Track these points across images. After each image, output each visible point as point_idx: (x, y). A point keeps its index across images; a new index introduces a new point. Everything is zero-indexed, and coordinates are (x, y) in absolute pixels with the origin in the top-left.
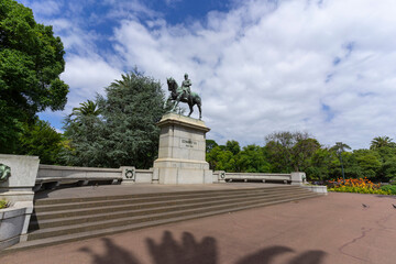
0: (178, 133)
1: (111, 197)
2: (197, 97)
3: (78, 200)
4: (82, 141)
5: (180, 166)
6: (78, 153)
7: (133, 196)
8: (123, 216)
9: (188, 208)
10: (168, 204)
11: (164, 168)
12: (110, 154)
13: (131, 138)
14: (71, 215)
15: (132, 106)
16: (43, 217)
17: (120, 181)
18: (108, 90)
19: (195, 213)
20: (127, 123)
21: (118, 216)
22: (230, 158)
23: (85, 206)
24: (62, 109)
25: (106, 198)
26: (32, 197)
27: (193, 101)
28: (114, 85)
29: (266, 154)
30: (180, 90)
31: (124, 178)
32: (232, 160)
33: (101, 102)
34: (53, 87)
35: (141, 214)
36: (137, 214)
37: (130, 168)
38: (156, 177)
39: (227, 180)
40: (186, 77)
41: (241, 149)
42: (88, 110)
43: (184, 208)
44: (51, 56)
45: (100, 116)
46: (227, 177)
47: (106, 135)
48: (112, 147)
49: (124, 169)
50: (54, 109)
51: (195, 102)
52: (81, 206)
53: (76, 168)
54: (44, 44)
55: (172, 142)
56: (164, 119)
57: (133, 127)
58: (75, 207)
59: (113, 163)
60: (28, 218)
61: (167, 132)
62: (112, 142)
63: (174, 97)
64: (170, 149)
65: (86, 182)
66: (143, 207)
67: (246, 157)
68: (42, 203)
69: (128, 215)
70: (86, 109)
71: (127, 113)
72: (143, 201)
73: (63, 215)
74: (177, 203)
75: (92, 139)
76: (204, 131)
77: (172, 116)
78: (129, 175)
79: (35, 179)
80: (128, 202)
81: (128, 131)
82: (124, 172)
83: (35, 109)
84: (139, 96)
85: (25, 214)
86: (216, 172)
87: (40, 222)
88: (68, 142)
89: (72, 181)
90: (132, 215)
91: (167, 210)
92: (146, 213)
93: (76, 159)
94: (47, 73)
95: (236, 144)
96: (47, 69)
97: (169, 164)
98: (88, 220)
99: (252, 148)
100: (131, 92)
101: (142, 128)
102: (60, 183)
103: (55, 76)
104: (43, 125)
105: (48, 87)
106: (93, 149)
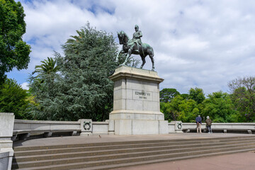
0: (130, 85)
1: (70, 146)
2: (149, 47)
3: (45, 147)
4: (45, 97)
5: (134, 118)
6: (42, 108)
7: (89, 145)
8: (80, 160)
9: (137, 155)
10: (119, 152)
11: (119, 120)
12: (70, 108)
13: (87, 92)
14: (40, 158)
15: (87, 61)
16: (21, 160)
17: (79, 132)
18: (64, 47)
19: (144, 160)
20: (83, 78)
21: (76, 161)
22: (193, 107)
23: (50, 152)
24: (26, 68)
25: (66, 146)
26: (11, 145)
27: (145, 53)
28: (70, 41)
29: (234, 101)
30: (131, 43)
31: (83, 129)
32: (196, 109)
33: (59, 60)
34: (18, 49)
35: (95, 159)
36: (92, 159)
37: (87, 121)
38: (111, 129)
39: (185, 131)
40: (136, 28)
41: (207, 97)
42: (49, 68)
43: (133, 156)
44: (14, 20)
45: (58, 73)
46: (184, 127)
47: (65, 91)
48: (71, 101)
49: (82, 121)
50: (19, 68)
51: (146, 53)
52: (47, 152)
53: (41, 122)
54: (8, 10)
55: (125, 95)
56: (117, 72)
57: (89, 81)
58: (42, 153)
59: (73, 117)
60: (11, 159)
61: (120, 85)
62: (71, 97)
63: (125, 50)
64: (123, 101)
65: (50, 134)
66: (97, 154)
67: (212, 105)
68: (19, 149)
69: (85, 160)
70: (46, 66)
71: (83, 68)
72: (97, 149)
73: (34, 159)
74: (127, 151)
75: (53, 95)
76: (157, 82)
77: (124, 69)
78: (87, 127)
79: (12, 131)
80: (85, 150)
81: (85, 86)
82: (83, 124)
83: (4, 69)
84: (93, 51)
85: (9, 157)
86: (173, 122)
87: (18, 163)
88: (33, 98)
89: (39, 133)
90: (87, 160)
91: (118, 157)
92: (100, 159)
93: (41, 114)
94: (12, 36)
95: (199, 91)
96: (11, 32)
97: (123, 116)
98: (53, 163)
99: (218, 96)
100: (85, 48)
101: (97, 82)
102: (29, 134)
103: (18, 38)
104: (11, 83)
105: (13, 49)
106: (55, 104)
